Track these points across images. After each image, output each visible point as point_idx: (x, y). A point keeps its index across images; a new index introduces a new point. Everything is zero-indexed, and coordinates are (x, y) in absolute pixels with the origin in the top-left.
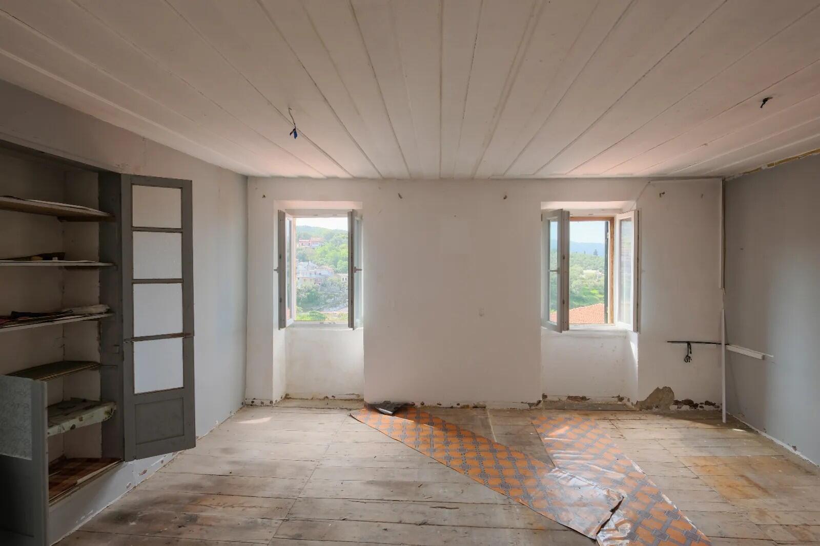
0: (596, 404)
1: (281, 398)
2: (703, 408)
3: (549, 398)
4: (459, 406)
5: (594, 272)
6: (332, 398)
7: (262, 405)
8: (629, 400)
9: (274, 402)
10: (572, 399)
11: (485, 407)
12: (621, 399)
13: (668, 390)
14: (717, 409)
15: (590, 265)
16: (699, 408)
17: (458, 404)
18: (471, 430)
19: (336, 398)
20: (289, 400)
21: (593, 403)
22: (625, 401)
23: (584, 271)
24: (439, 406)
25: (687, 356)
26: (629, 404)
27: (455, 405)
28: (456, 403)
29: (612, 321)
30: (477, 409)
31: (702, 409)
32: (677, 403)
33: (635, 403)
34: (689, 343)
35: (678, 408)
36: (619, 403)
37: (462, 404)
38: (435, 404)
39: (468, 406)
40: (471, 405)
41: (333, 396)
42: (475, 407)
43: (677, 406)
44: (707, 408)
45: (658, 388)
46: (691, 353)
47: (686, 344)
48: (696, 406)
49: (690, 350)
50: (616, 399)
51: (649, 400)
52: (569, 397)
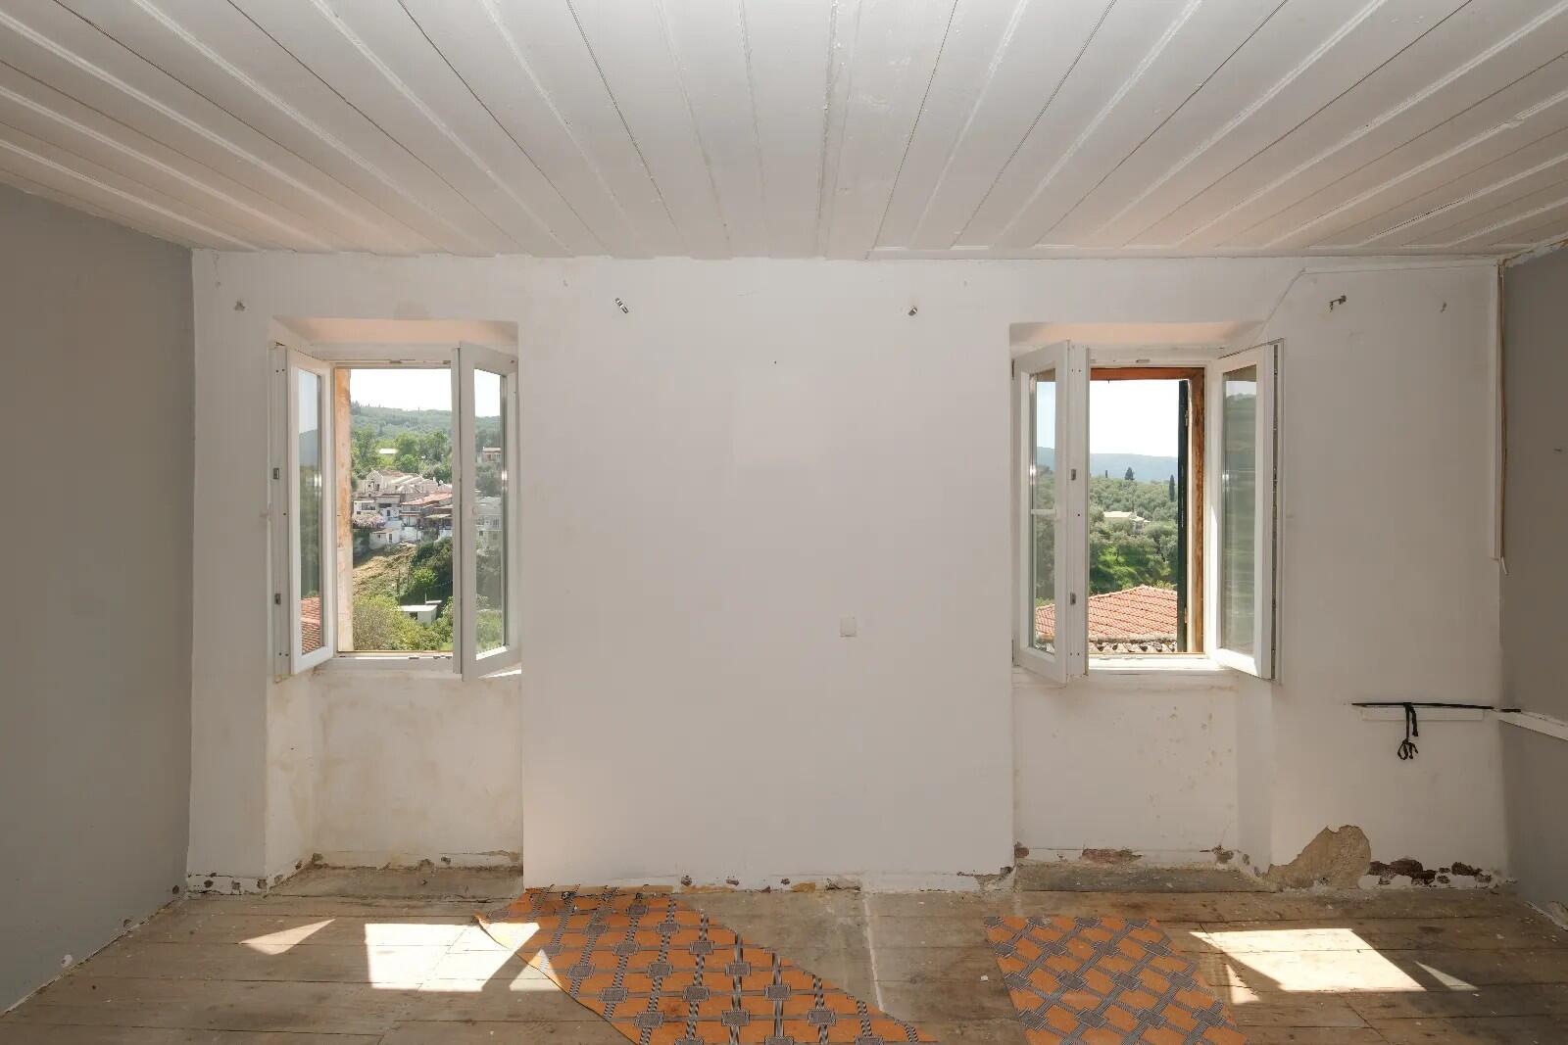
0: (1158, 871)
1: (298, 867)
2: (1447, 881)
3: (1034, 857)
4: (787, 888)
5: (1126, 515)
6: (444, 864)
7: (236, 892)
8: (1246, 859)
9: (271, 882)
10: (1094, 858)
11: (858, 889)
12: (1225, 856)
13: (1353, 835)
14: (1484, 885)
15: (1118, 501)
16: (1436, 883)
17: (786, 882)
18: (812, 968)
19: (451, 864)
20: (319, 872)
21: (1151, 866)
22: (1235, 862)
23: (1107, 515)
24: (733, 886)
25: (1406, 742)
26: (1247, 871)
27: (776, 885)
28: (780, 879)
29: (1200, 647)
30: (838, 892)
31: (1444, 886)
32: (1377, 868)
33: (1264, 869)
34: (1409, 707)
35: (1381, 883)
36: (1221, 866)
37: (794, 882)
38: (722, 883)
39: (811, 887)
40: (822, 883)
41: (445, 860)
42: (832, 888)
43: (1377, 878)
44: (1459, 882)
45: (1327, 829)
46: (1415, 734)
47: (1403, 710)
48: (1428, 876)
49: (1411, 726)
50: (1213, 857)
51: (1301, 863)
52: (1086, 853)
